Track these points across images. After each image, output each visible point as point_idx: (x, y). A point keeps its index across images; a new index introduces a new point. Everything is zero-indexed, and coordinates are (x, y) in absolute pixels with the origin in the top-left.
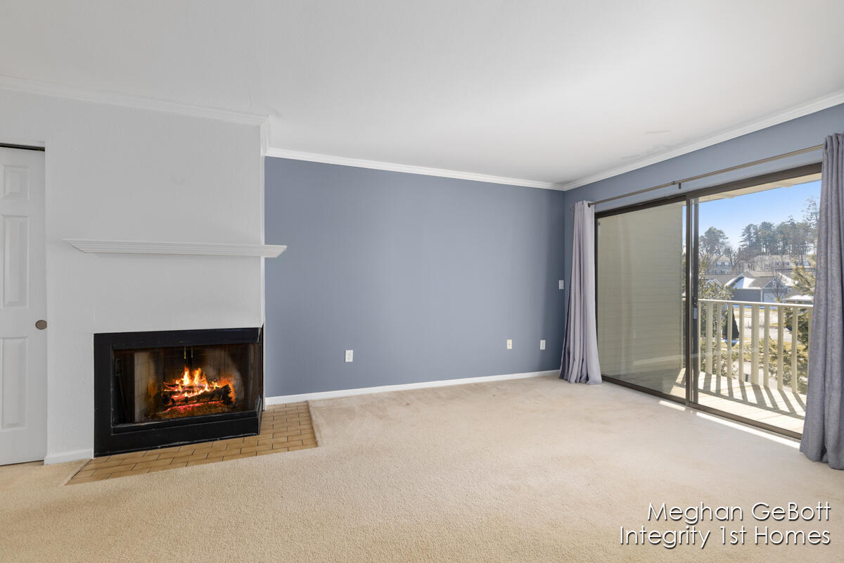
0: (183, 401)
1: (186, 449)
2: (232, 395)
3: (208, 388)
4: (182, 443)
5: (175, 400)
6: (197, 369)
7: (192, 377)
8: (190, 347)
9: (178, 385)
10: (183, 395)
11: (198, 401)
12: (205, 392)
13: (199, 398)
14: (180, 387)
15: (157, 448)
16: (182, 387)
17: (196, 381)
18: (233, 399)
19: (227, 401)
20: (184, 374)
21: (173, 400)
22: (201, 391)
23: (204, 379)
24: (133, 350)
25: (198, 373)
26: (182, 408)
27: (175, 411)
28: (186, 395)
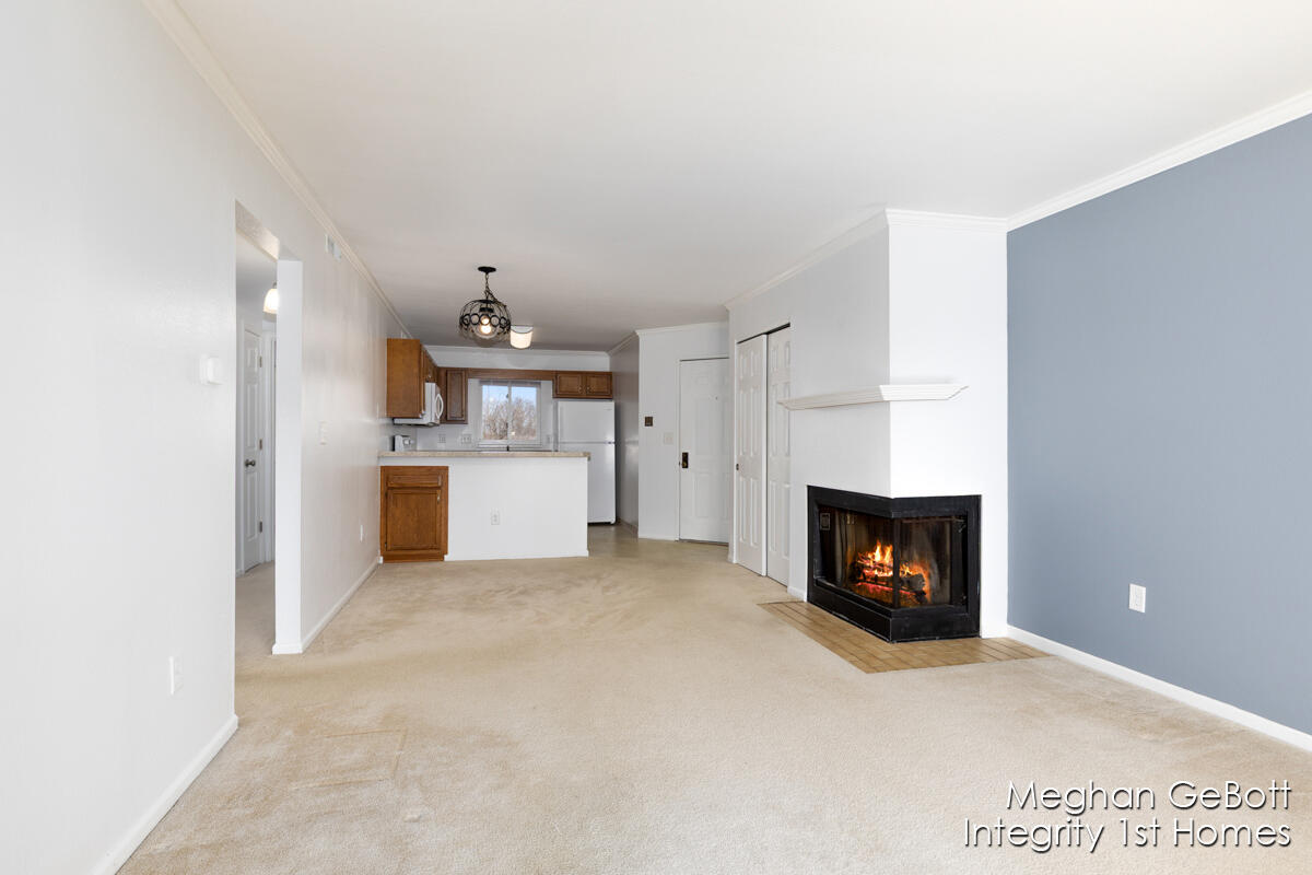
0: (873, 579)
5: (866, 574)
6: (889, 546)
7: (883, 553)
9: (870, 559)
10: (874, 572)
11: (889, 584)
13: (888, 580)
14: (872, 562)
16: (874, 562)
17: (887, 559)
20: (876, 548)
21: (864, 574)
22: (891, 573)
25: (889, 551)
26: (871, 586)
27: (865, 587)
28: (876, 572)
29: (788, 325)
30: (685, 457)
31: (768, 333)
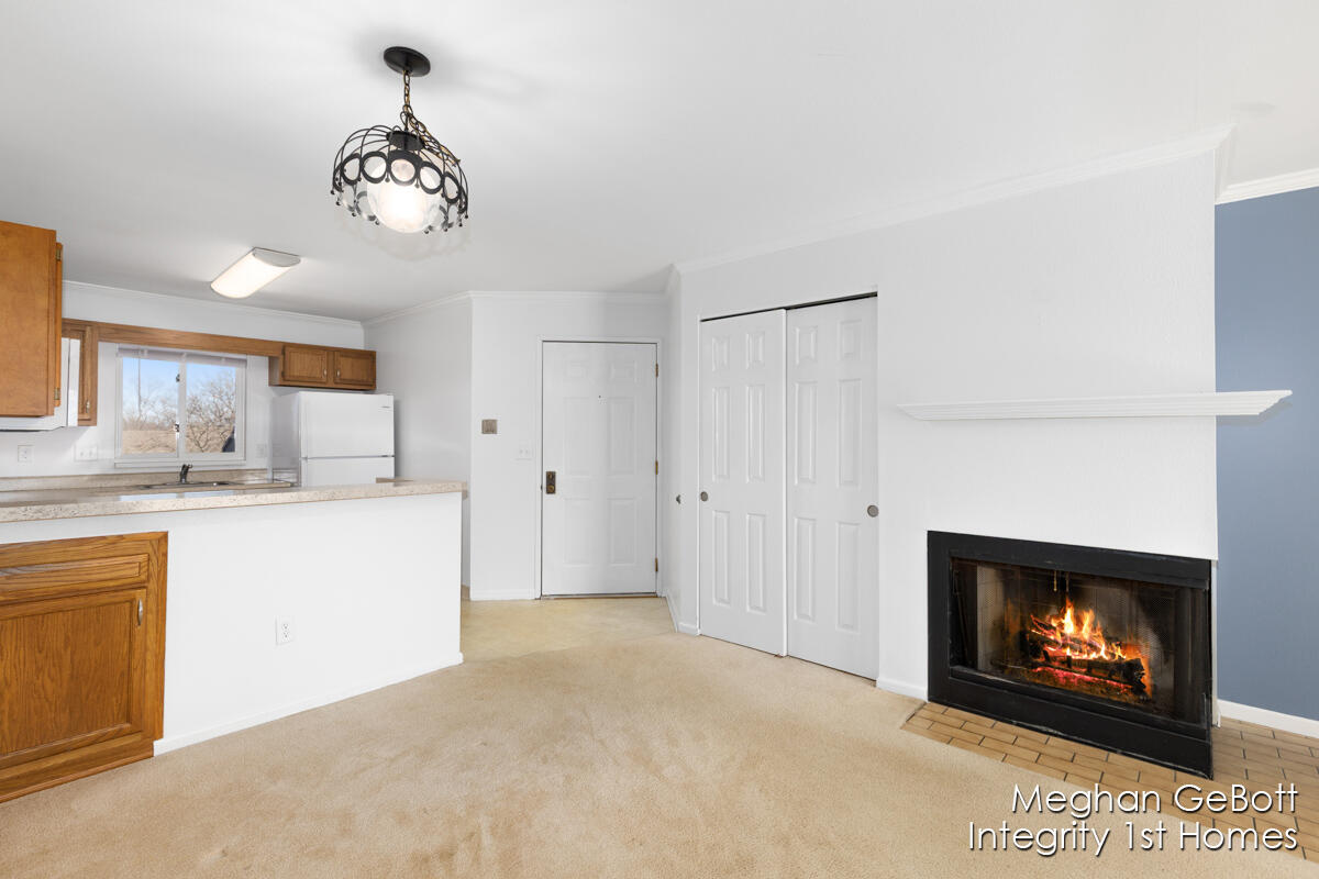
0: (1063, 663)
1: (1058, 745)
2: (1146, 679)
3: (1107, 653)
4: (1051, 731)
5: (1050, 654)
6: (1088, 611)
7: (1078, 622)
8: (1063, 573)
9: (1055, 629)
10: (1064, 651)
11: (1088, 673)
12: (1101, 658)
13: (1091, 666)
14: (1058, 635)
15: (1011, 723)
16: (1062, 635)
17: (1086, 633)
18: (1148, 689)
19: (1139, 688)
20: (1065, 612)
21: (1046, 653)
22: (1093, 656)
23: (1099, 633)
24: (976, 561)
25: (1088, 618)
26: (1061, 674)
27: (1050, 676)
28: (1068, 652)
29: (875, 295)
30: (551, 478)
31: (787, 308)
